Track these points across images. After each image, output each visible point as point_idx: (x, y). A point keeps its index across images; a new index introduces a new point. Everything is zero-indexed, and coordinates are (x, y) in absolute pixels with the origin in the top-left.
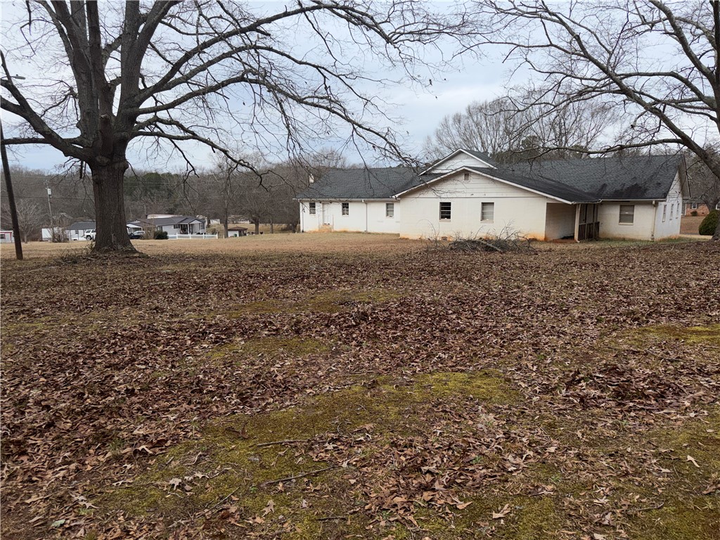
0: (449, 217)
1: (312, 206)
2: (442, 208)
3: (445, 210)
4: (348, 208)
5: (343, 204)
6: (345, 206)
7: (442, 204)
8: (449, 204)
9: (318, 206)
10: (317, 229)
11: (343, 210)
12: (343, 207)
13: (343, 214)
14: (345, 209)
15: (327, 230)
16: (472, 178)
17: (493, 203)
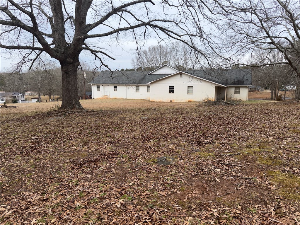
0: (173, 92)
1: (98, 87)
2: (170, 88)
3: (171, 89)
4: (117, 88)
5: (114, 86)
6: (116, 87)
7: (170, 86)
8: (173, 86)
9: (101, 87)
10: (101, 98)
11: (114, 89)
12: (114, 88)
13: (114, 91)
14: (115, 88)
15: (106, 98)
16: (183, 76)
17: (193, 86)
